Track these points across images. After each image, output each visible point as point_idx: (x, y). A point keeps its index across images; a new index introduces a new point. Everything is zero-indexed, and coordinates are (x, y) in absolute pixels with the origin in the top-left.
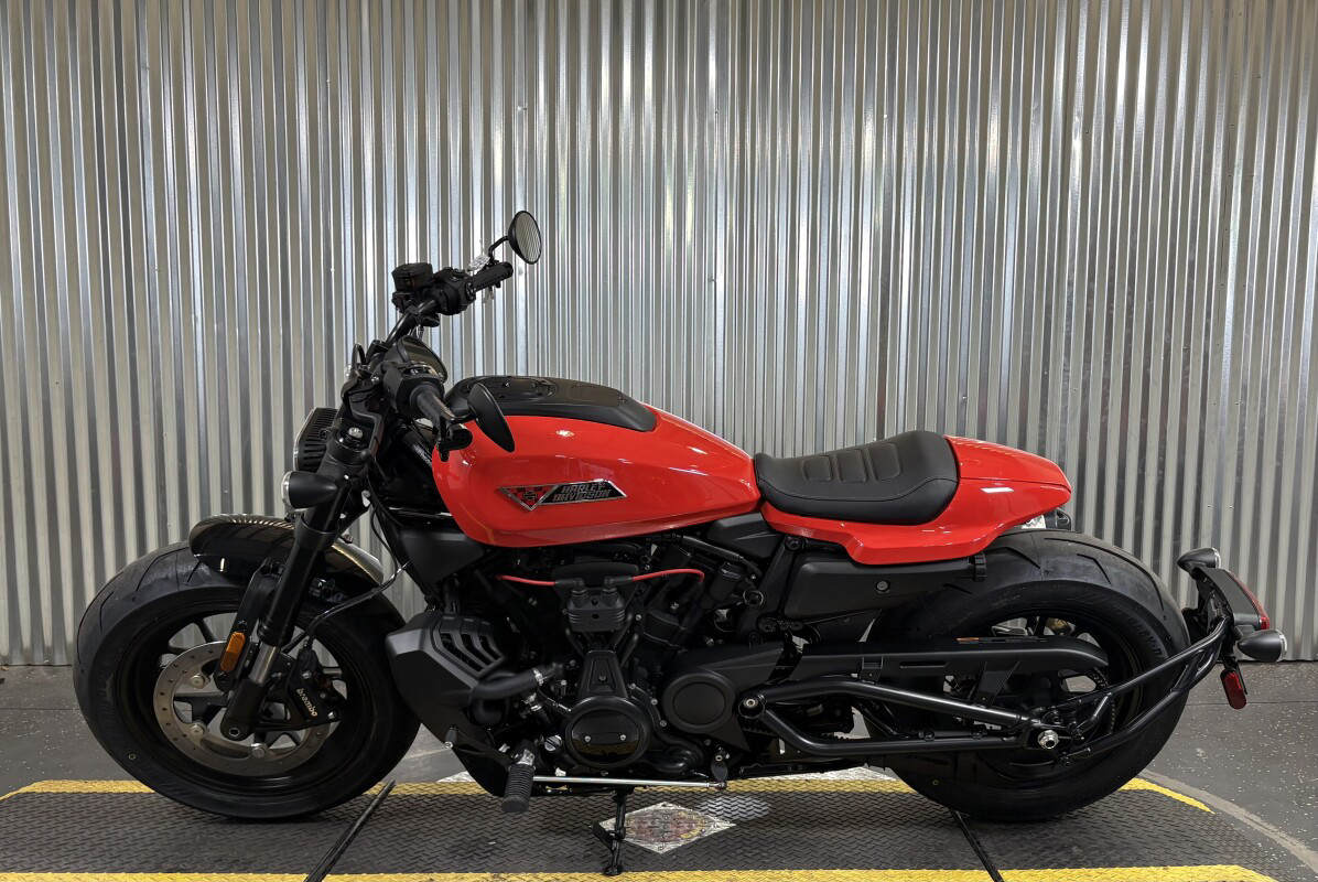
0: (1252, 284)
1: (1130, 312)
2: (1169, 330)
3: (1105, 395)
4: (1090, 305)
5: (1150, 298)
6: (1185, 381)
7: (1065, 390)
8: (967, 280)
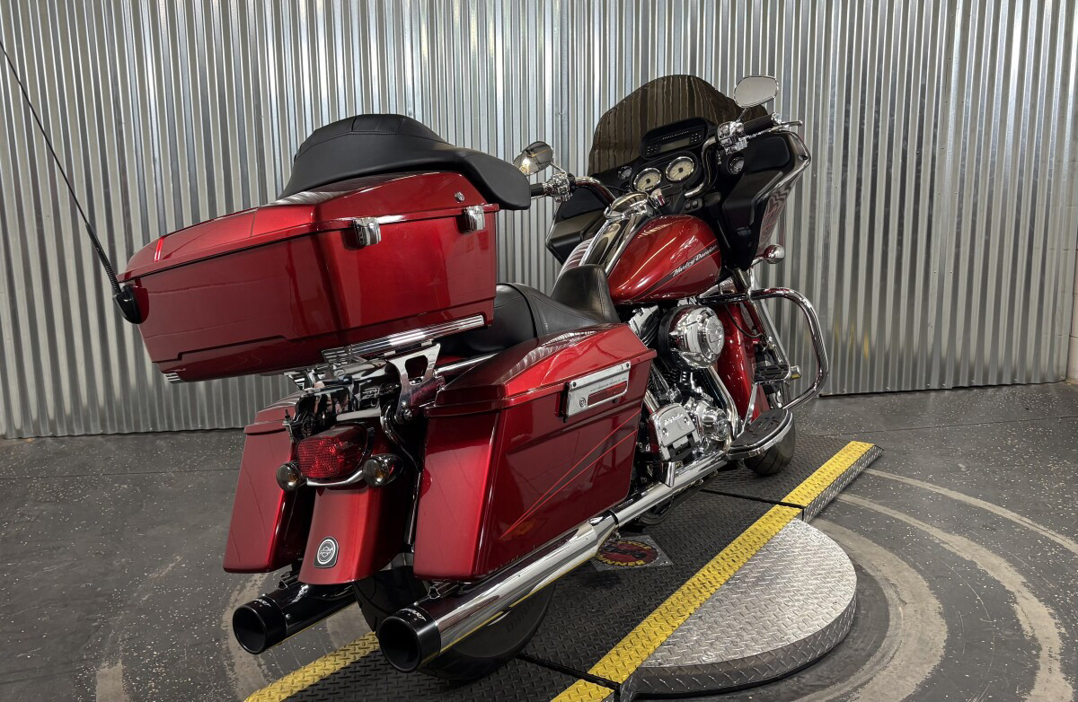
0: (968, 101)
1: (877, 126)
2: (906, 139)
3: (858, 190)
4: (847, 122)
5: (892, 115)
6: (918, 178)
7: (829, 189)
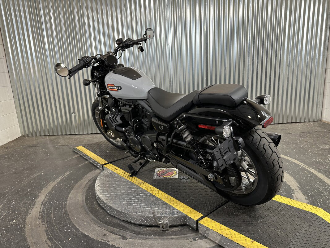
0: (291, 37)
1: (263, 46)
2: (272, 49)
3: (257, 65)
4: (254, 45)
5: (268, 42)
6: (276, 61)
7: (248, 65)
8: (226, 41)
